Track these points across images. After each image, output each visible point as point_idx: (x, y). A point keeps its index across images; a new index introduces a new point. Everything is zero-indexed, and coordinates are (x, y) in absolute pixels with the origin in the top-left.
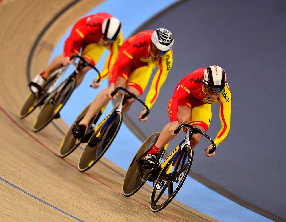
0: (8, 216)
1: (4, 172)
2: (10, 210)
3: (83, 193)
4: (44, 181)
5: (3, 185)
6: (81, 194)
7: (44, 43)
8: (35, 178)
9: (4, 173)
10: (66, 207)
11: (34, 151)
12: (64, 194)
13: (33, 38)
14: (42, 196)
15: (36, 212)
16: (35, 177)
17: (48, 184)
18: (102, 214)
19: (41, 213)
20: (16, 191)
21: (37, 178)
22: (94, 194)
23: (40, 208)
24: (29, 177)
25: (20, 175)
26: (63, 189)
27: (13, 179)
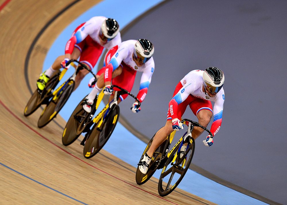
0: (15, 199)
1: (10, 161)
2: (17, 194)
3: (79, 177)
4: (45, 168)
5: (9, 173)
6: (78, 178)
7: (39, 47)
10: (66, 189)
11: (35, 142)
12: (63, 179)
13: (29, 43)
14: (44, 181)
15: (39, 195)
17: (49, 170)
18: (96, 194)
19: (44, 196)
20: (22, 178)
22: (90, 177)
23: (43, 191)
25: (24, 163)
26: (62, 174)
27: (18, 167)
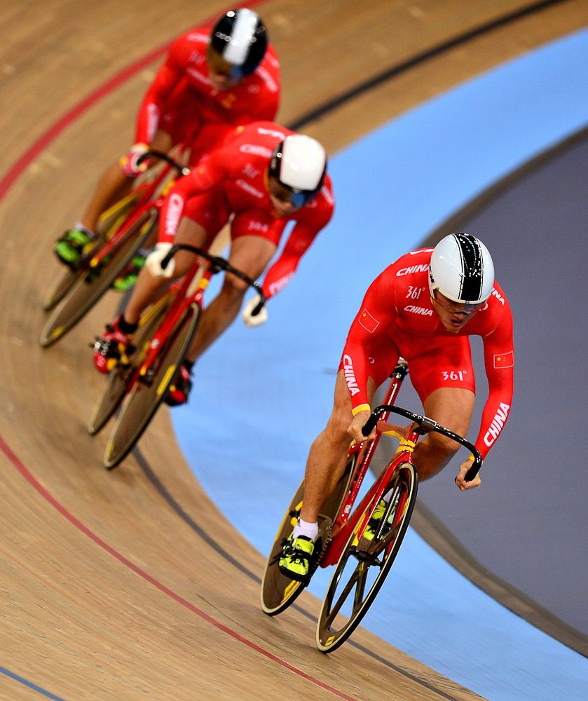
8: (145, 689)
9: (53, 675)
16: (145, 686)
21: (151, 686)
24: (126, 684)
